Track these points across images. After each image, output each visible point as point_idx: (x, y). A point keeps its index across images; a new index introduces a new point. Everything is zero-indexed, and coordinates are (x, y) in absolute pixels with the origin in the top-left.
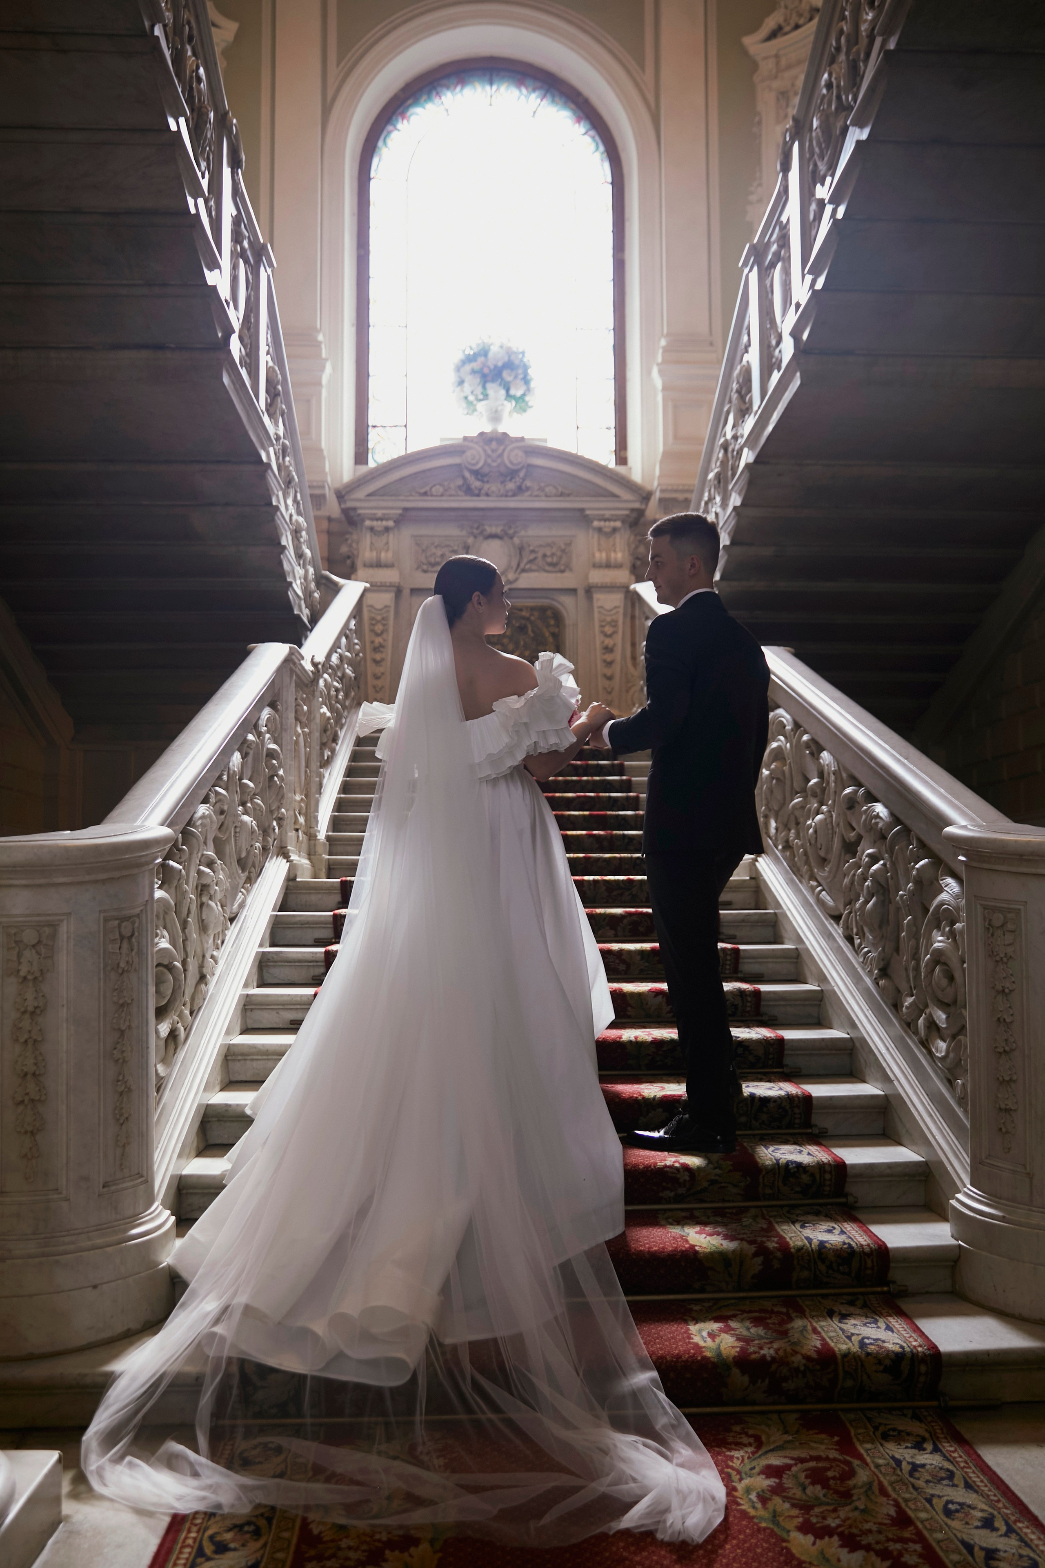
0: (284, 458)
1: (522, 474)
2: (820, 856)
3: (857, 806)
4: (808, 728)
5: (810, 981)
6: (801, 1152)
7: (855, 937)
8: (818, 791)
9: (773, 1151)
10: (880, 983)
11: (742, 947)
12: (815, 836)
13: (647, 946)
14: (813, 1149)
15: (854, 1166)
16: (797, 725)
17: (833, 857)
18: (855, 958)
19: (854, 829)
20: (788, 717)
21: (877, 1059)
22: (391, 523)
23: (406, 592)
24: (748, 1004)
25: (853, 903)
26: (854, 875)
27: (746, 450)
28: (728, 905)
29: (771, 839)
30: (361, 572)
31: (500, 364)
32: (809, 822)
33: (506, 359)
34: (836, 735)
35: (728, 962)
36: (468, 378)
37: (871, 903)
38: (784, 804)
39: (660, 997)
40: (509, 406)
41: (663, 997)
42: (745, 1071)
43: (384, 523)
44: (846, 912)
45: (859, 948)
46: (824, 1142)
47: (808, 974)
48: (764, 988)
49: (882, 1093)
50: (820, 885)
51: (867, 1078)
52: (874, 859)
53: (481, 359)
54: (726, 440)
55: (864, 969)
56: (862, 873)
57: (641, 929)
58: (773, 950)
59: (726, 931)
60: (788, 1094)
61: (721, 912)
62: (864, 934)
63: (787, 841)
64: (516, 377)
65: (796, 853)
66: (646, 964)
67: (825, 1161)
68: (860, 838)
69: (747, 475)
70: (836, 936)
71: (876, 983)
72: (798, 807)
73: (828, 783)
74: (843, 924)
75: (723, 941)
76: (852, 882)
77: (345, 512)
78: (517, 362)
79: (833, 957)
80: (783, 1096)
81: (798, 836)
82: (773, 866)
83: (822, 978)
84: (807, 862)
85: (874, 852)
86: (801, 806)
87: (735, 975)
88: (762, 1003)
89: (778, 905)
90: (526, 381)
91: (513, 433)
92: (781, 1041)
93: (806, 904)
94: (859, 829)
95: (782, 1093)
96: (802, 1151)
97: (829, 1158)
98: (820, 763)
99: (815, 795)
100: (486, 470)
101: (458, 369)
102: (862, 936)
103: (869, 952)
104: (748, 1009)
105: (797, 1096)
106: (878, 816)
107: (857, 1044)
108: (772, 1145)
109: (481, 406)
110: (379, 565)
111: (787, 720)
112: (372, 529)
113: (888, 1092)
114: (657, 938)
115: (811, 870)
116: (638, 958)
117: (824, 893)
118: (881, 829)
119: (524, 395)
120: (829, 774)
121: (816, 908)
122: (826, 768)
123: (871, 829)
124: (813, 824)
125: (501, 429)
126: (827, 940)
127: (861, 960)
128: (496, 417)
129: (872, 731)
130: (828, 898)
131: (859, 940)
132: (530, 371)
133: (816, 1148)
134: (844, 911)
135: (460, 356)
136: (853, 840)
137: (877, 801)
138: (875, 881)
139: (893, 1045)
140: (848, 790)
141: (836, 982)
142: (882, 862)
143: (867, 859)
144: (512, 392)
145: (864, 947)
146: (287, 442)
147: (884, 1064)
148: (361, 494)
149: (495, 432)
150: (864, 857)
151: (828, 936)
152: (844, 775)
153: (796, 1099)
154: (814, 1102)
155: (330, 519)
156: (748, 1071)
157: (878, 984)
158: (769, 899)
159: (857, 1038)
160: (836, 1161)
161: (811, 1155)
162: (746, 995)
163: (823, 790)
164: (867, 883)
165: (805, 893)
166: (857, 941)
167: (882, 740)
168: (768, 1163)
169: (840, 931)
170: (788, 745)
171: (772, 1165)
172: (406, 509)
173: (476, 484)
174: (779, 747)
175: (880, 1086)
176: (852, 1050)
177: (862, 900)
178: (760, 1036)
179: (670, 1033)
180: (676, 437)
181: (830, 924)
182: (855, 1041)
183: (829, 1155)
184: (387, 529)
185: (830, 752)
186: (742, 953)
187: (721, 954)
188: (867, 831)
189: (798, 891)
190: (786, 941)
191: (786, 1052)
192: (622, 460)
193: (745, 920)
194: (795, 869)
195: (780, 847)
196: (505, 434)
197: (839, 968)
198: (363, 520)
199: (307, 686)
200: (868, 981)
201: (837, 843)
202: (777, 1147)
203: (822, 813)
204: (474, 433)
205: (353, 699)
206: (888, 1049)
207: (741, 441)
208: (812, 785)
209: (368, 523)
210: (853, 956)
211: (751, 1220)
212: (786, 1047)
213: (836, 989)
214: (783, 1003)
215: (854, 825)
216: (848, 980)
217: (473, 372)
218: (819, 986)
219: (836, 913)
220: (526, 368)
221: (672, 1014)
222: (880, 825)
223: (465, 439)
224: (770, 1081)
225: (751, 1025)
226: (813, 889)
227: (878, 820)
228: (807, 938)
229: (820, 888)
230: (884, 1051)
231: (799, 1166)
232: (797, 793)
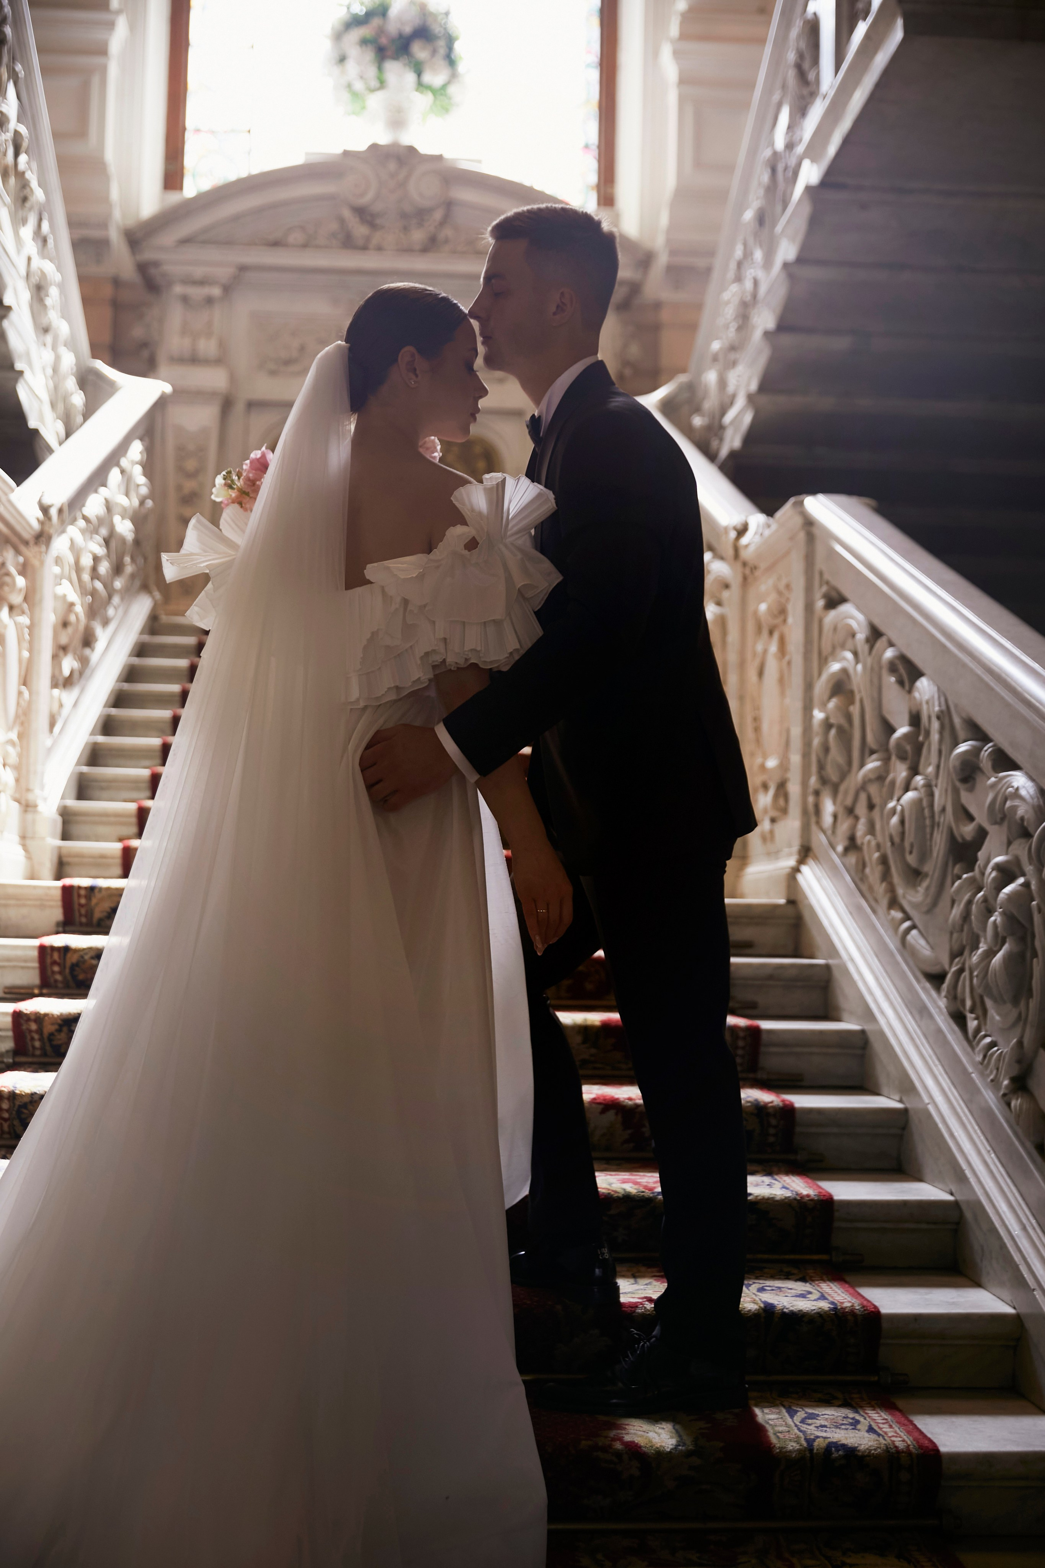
0: (17, 154)
1: (438, 215)
2: (907, 865)
3: (979, 778)
4: (895, 640)
5: (885, 1090)
6: (855, 1424)
7: (970, 1016)
8: (908, 748)
9: (803, 1421)
10: (1013, 1104)
11: (766, 1025)
12: (900, 829)
13: (595, 1018)
14: (878, 1417)
15: (957, 1458)
16: (875, 634)
17: (932, 867)
18: (967, 1054)
19: (971, 818)
20: (860, 617)
21: (1003, 1246)
22: (216, 291)
23: (239, 407)
24: (772, 1131)
25: (966, 953)
26: (970, 902)
27: (806, 164)
28: (746, 948)
29: (824, 832)
30: (163, 369)
31: (408, 30)
32: (891, 805)
33: (417, 22)
34: (944, 646)
35: (740, 1052)
36: (354, 52)
37: (1000, 955)
38: (849, 770)
39: (611, 1115)
40: (423, 100)
41: (617, 1114)
42: (759, 1256)
43: (206, 291)
44: (954, 969)
45: (975, 1037)
46: (900, 1403)
47: (882, 1079)
48: (802, 1101)
49: (1010, 1310)
50: (908, 917)
51: (984, 1280)
52: (1006, 874)
53: (376, 22)
54: (775, 154)
55: (982, 1075)
56: (985, 900)
57: (589, 986)
58: (821, 1032)
59: (738, 994)
60: (835, 1309)
61: (733, 960)
62: (985, 1011)
63: (852, 839)
64: (434, 52)
65: (867, 859)
66: (593, 1051)
67: (901, 1445)
68: (982, 834)
69: (807, 210)
70: (933, 1011)
71: (1006, 1100)
72: (872, 776)
73: (928, 734)
74: (948, 991)
75: (734, 1013)
76: (966, 916)
77: (143, 268)
78: (437, 29)
79: (927, 1050)
80: (826, 1312)
81: (871, 829)
82: (827, 883)
83: (907, 1087)
84: (886, 876)
85: (1007, 862)
86: (880, 777)
87: (751, 1075)
88: (798, 1129)
89: (833, 951)
90: (451, 61)
91: (424, 149)
92: (827, 1203)
93: (881, 950)
94: (981, 818)
95: (825, 1305)
96: (858, 1422)
97: (909, 1440)
98: (915, 698)
99: (902, 758)
100: (378, 207)
101: (338, 36)
102: (982, 1014)
103: (993, 1044)
104: (771, 1139)
105: (852, 1312)
106: (1016, 794)
107: (968, 1215)
108: (802, 1406)
109: (376, 101)
110: (194, 360)
111: (858, 623)
112: (185, 299)
113: (1023, 1310)
114: (614, 1003)
115: (892, 890)
116: (578, 1039)
117: (914, 932)
118: (1022, 819)
119: (444, 87)
120: (929, 718)
121: (899, 958)
122: (925, 707)
123: (1003, 819)
124: (899, 808)
125: (407, 139)
126: (917, 1017)
127: (979, 1058)
128: (397, 121)
129: (1009, 639)
130: (922, 942)
131: (976, 1023)
132: (458, 46)
133: (884, 1415)
134: (950, 967)
135: (340, 14)
136: (969, 838)
137: (1015, 767)
138: (1008, 916)
139: (1034, 1221)
140: (963, 748)
141: (931, 1097)
142: (1021, 880)
143: (994, 874)
144: (427, 78)
145: (985, 1036)
146: (23, 129)
147: (1017, 1257)
148: (168, 238)
149: (395, 145)
150: (989, 869)
151: (920, 1011)
152: (957, 721)
153: (849, 1317)
154: (885, 1325)
155: (116, 282)
156: (766, 1256)
157: (1009, 1104)
158: (819, 940)
159: (968, 1202)
160: (921, 1447)
161: (875, 1432)
162: (768, 1115)
163: (918, 748)
164: (992, 919)
165: (882, 931)
166: (972, 1024)
167: (1029, 655)
168: (792, 1446)
169: (942, 1003)
170: (859, 667)
171: (799, 1451)
172: (243, 268)
173: (360, 230)
174: (844, 671)
175: (1006, 1295)
176: (958, 1223)
177: (983, 947)
178: (788, 1194)
179: (624, 1181)
180: (698, 164)
181: (924, 989)
182: (964, 1207)
183: (909, 1433)
184: (209, 301)
185: (932, 679)
186: (764, 1037)
187: (728, 1037)
188: (995, 823)
189: (868, 928)
190: (845, 1015)
191: (836, 1224)
192: (607, 199)
193: (773, 976)
194: (864, 888)
195: (840, 848)
196: (411, 150)
197: (939, 1070)
198: (170, 284)
199: (26, 543)
200: (990, 1098)
201: (939, 843)
202: (810, 1411)
203: (916, 789)
204: (361, 145)
205: (133, 576)
206: (1024, 1228)
207: (800, 149)
208: (899, 739)
209: (178, 289)
210: (964, 1050)
211: (754, 1561)
212: (837, 1214)
213: (931, 1108)
214: (835, 1130)
215: (973, 810)
216: (953, 1094)
217: (364, 42)
218: (901, 1101)
219: (935, 970)
220: (450, 40)
221: (631, 1145)
222: (1020, 812)
223: (346, 153)
224: (803, 1279)
225: (775, 1169)
226: (896, 925)
227: (1017, 802)
228: (882, 1012)
229: (907, 924)
230: (1016, 1230)
231: (850, 1453)
232: (872, 752)
